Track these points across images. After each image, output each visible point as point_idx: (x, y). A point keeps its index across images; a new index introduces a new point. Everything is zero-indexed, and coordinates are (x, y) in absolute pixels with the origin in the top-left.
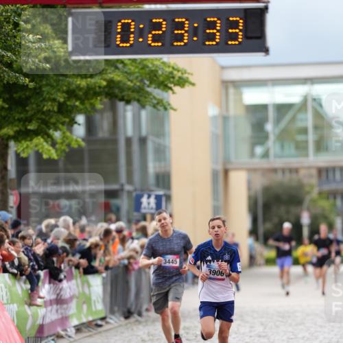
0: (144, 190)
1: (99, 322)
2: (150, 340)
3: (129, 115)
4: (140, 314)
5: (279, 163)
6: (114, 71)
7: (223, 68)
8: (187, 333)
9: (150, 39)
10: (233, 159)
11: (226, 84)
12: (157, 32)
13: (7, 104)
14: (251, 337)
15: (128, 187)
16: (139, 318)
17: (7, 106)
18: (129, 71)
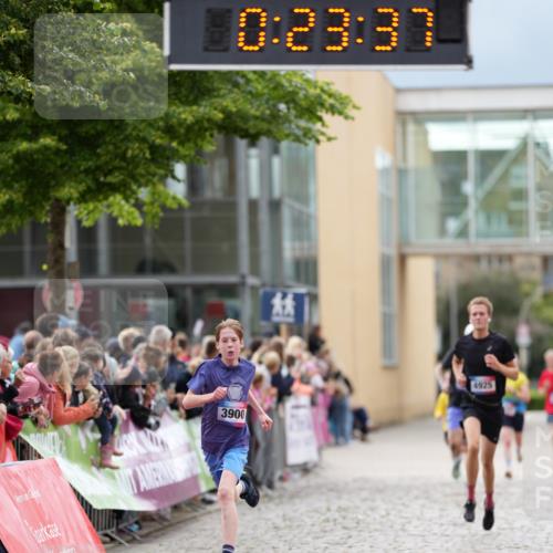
0: (278, 285)
1: (209, 497)
2: (286, 527)
3: (254, 164)
4: (271, 486)
5: (482, 246)
6: (231, 91)
7: (398, 91)
8: (344, 518)
9: (290, 40)
10: (413, 238)
11: (403, 117)
12: (301, 29)
13: (66, 144)
14: (442, 525)
15: (252, 281)
16: (269, 492)
17: (64, 147)
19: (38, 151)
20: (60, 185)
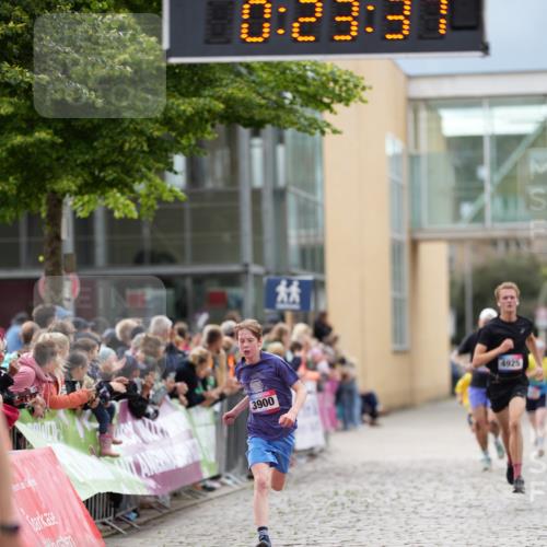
0: (282, 273)
1: (210, 484)
2: (292, 512)
3: (257, 153)
5: (499, 230)
6: (234, 81)
7: (410, 78)
8: (353, 502)
9: (296, 30)
10: (425, 224)
11: (414, 104)
12: (307, 20)
14: (456, 507)
15: (255, 269)
18: (258, 80)
19: (33, 145)
20: (56, 178)
